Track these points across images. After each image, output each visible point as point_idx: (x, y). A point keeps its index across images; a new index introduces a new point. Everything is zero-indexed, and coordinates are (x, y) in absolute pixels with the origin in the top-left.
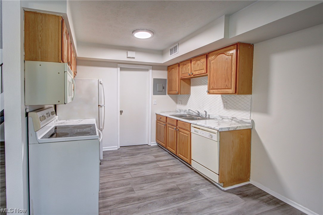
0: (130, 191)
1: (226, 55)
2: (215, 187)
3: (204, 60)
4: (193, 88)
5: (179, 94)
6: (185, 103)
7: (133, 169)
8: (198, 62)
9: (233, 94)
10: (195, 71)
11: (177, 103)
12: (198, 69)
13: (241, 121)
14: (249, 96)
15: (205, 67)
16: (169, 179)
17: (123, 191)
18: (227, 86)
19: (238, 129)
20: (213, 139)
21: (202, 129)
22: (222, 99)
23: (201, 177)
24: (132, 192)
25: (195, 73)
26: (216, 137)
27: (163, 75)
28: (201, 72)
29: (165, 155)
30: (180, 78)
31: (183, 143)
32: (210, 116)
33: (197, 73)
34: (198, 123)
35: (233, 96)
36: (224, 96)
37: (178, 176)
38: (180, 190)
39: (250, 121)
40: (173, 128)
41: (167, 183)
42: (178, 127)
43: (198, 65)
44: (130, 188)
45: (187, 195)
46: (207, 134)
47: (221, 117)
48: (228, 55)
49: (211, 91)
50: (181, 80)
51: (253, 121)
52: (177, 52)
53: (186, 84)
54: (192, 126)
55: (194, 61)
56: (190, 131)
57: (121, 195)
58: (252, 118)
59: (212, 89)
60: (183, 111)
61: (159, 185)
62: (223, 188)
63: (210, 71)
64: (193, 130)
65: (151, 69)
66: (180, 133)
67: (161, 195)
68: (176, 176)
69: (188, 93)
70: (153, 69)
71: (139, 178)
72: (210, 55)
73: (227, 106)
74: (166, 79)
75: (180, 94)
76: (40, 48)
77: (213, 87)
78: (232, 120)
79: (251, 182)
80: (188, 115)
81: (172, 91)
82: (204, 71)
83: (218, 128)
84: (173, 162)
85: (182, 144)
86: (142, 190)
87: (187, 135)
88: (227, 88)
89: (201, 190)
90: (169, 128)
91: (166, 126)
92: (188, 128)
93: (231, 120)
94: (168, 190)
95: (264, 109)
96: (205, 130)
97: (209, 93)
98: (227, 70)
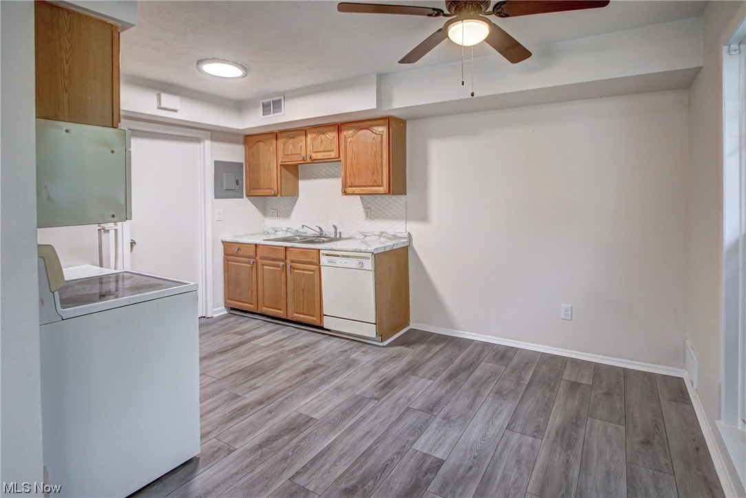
0: (232, 399)
1: (372, 132)
2: (370, 346)
3: (332, 135)
4: (302, 184)
5: (279, 195)
6: (288, 215)
7: (207, 367)
8: (322, 136)
9: (385, 194)
10: (315, 152)
11: (265, 213)
12: (322, 150)
13: (395, 237)
14: (404, 197)
15: (335, 147)
16: (293, 358)
17: (215, 404)
18: (375, 181)
19: (395, 248)
20: (365, 267)
21: (343, 256)
22: (362, 203)
23: (343, 340)
24: (238, 399)
25: (314, 156)
26: (369, 264)
27: (234, 154)
28: (328, 155)
29: (258, 326)
30: (279, 163)
31: (303, 290)
32: (342, 234)
33: (320, 156)
34: (335, 247)
35: (387, 197)
36: (365, 197)
37: (307, 349)
38: (322, 366)
39: (406, 235)
40: (278, 266)
41: (295, 365)
42: (288, 261)
43: (322, 141)
44: (227, 395)
45: (337, 369)
46: (353, 263)
47: (363, 233)
48: (376, 134)
49: (349, 190)
50: (282, 168)
51: (409, 234)
52: (282, 113)
53: (291, 176)
54: (323, 254)
55: (313, 133)
56: (318, 264)
57: (218, 410)
58: (408, 231)
59: (350, 186)
60: (282, 230)
61: (283, 371)
62: (381, 344)
63: (346, 156)
64: (324, 260)
65: (207, 139)
66: (295, 271)
67: (296, 383)
68: (303, 351)
69: (295, 193)
70: (212, 139)
71: (235, 375)
72: (345, 128)
73: (370, 214)
74: (242, 163)
75: (281, 196)
76: (66, 91)
77: (352, 183)
78: (380, 236)
79: (412, 325)
80: (298, 238)
81: (259, 189)
82: (333, 155)
83: (371, 249)
84: (284, 333)
85: (301, 292)
86: (256, 388)
87: (312, 273)
88: (375, 184)
89: (353, 356)
90: (265, 267)
91: (255, 264)
92: (313, 258)
93: (378, 237)
94: (303, 373)
96: (348, 257)
97: (345, 193)
98: (375, 156)
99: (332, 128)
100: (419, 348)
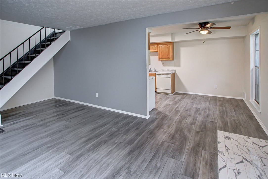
1: (167, 46)
2: (169, 95)
3: (156, 46)
8: (153, 46)
10: (151, 50)
12: (153, 49)
13: (171, 70)
14: (173, 61)
15: (157, 49)
18: (168, 57)
20: (169, 77)
21: (162, 75)
23: (162, 94)
28: (155, 51)
32: (156, 70)
34: (160, 73)
36: (163, 61)
39: (175, 70)
46: (166, 76)
47: (162, 70)
49: (161, 59)
54: (157, 74)
62: (172, 95)
63: (160, 51)
64: (157, 76)
72: (160, 44)
73: (164, 65)
78: (167, 70)
79: (176, 92)
83: (170, 73)
92: (154, 75)
95: (179, 65)
96: (164, 75)
97: (160, 60)
98: (168, 51)
99: (156, 44)
100: (182, 95)
